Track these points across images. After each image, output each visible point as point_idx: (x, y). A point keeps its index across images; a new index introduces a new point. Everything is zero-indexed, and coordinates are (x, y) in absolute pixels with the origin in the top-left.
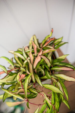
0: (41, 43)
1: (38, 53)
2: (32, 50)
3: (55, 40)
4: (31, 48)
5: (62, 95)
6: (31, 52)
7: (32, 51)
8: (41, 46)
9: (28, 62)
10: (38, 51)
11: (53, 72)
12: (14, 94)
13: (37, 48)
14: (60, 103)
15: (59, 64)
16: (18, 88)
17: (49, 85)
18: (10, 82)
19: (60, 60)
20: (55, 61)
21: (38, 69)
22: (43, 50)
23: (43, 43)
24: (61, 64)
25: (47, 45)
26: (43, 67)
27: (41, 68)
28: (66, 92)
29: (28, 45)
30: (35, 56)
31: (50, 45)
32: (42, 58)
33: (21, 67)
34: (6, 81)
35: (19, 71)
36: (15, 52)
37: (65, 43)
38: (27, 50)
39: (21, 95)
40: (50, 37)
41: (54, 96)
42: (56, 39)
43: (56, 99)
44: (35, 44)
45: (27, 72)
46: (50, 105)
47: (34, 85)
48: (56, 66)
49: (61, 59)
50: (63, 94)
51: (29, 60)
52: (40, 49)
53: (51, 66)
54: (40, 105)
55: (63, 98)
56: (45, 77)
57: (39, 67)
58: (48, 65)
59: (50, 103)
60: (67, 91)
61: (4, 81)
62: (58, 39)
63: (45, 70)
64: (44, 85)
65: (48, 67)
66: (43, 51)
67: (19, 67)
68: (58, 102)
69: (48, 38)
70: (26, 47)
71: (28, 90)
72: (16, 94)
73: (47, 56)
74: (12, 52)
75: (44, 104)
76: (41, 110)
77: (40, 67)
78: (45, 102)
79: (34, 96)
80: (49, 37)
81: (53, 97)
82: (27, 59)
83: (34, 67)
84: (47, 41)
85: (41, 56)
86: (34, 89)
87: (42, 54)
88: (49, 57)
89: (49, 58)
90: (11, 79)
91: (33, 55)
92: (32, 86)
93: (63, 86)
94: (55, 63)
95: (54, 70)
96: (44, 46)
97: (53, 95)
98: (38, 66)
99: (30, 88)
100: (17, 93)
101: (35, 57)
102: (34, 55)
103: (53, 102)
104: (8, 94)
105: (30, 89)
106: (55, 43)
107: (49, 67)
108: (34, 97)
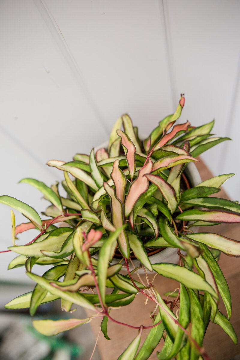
0: (146, 140)
1: (138, 169)
2: (120, 158)
3: (190, 129)
4: (115, 152)
5: (212, 296)
6: (117, 164)
7: (120, 161)
8: (147, 149)
9: (107, 196)
10: (137, 162)
11: (184, 227)
12: (65, 291)
13: (135, 154)
14: (206, 322)
15: (203, 202)
16: (76, 274)
17: (171, 266)
18: (52, 254)
19: (206, 190)
20: (190, 195)
21: (138, 216)
22: (153, 161)
23: (154, 137)
24: (208, 203)
25: (166, 146)
26: (155, 211)
27: (146, 214)
28: (224, 291)
29: (106, 145)
30: (128, 177)
31: (174, 144)
32: (150, 183)
33: (83, 209)
34: (41, 251)
35: (77, 222)
36: (66, 164)
37: (221, 139)
38: (104, 159)
39: (86, 296)
40: (175, 122)
41: (186, 299)
42: (195, 129)
43: (192, 310)
44: (129, 140)
45: (106, 224)
46: (174, 327)
47: (127, 264)
48: (193, 207)
49: (209, 188)
50: (215, 295)
51: (111, 187)
52: (146, 156)
53: (177, 208)
54: (144, 328)
55: (214, 307)
56: (161, 242)
57: (141, 210)
58: (169, 206)
59: (176, 322)
60: (226, 288)
61: (34, 251)
62: (199, 127)
63: (160, 220)
64: (157, 267)
65: (169, 211)
66: (153, 164)
67: (79, 212)
68: (198, 319)
69: (168, 123)
70: (100, 150)
71: (108, 280)
72: (70, 291)
73: (167, 178)
74: (59, 164)
75: (156, 325)
76: (146, 344)
77: (145, 211)
78: (158, 319)
79: (124, 300)
80: (172, 120)
81: (183, 303)
82: (106, 186)
83: (128, 211)
84: (165, 131)
85: (148, 176)
86: (125, 277)
87: (151, 172)
88: (173, 181)
89: (173, 185)
90: (55, 247)
91: (122, 173)
92: (120, 270)
93: (216, 272)
94: (189, 202)
95: (187, 222)
96: (158, 147)
97: (185, 296)
98: (139, 208)
99: (113, 275)
100: (75, 288)
101: (130, 181)
102: (126, 173)
103: (185, 318)
104: (45, 291)
105: (112, 278)
106: (191, 139)
107: (172, 212)
108: (126, 301)
